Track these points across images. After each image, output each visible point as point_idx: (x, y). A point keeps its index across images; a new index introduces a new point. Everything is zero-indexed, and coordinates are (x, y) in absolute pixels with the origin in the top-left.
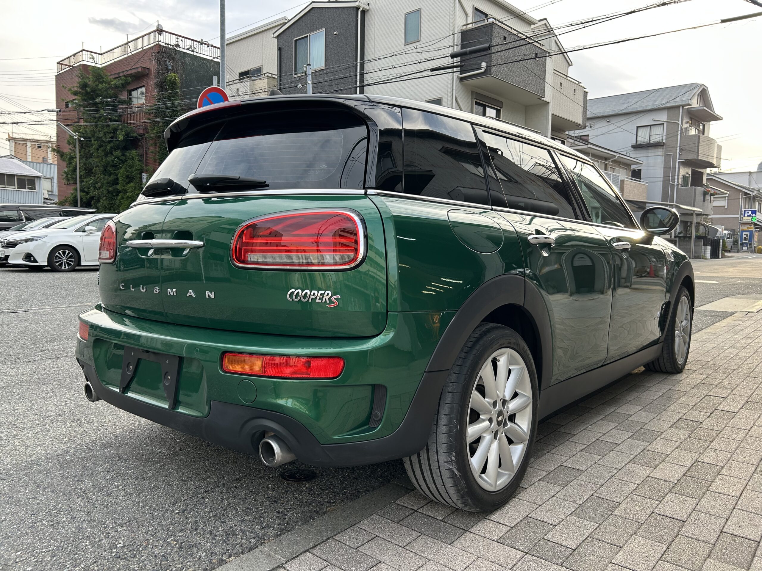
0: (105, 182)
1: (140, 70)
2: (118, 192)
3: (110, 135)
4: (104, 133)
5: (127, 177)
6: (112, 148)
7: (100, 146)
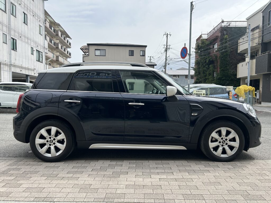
0: (203, 76)
1: (215, 37)
2: (207, 79)
3: (205, 61)
4: (203, 60)
5: (209, 74)
6: (205, 65)
7: (202, 65)
